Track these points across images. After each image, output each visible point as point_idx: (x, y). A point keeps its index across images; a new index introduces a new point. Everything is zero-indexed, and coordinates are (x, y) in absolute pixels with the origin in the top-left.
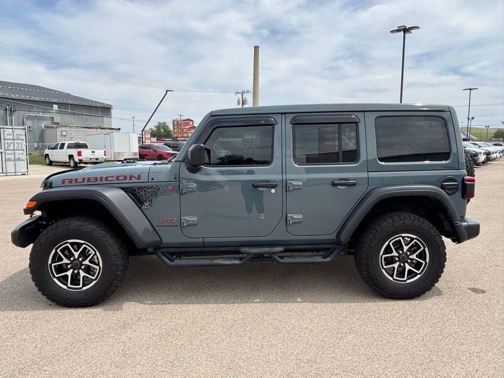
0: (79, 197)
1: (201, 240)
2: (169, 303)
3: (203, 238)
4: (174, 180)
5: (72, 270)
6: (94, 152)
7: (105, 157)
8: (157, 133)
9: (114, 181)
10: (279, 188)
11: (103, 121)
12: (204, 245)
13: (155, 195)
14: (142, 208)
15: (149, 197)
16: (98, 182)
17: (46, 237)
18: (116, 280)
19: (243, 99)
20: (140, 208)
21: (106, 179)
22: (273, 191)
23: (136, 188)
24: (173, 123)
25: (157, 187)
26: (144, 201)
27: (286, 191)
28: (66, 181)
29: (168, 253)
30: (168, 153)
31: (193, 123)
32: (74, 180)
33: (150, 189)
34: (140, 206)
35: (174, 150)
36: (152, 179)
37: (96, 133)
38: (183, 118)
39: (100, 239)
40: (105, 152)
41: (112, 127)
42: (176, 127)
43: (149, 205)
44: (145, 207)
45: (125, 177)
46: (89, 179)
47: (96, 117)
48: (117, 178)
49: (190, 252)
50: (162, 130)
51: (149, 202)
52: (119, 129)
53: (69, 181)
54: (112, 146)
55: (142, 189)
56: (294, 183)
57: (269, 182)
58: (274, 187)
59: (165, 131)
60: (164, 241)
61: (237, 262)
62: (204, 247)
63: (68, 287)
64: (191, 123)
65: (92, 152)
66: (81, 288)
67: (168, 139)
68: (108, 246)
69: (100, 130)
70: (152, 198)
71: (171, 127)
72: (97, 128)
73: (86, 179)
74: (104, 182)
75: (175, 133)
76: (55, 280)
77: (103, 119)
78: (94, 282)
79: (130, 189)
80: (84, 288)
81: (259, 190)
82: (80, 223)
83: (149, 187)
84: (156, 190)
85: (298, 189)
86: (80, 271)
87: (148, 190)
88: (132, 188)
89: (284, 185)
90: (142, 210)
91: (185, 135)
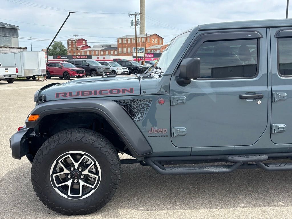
0: (82, 110)
1: (189, 149)
2: (161, 209)
3: (191, 147)
4: (165, 93)
5: (71, 180)
6: (7, 69)
7: (17, 74)
8: (54, 51)
9: (107, 94)
10: (265, 100)
11: (10, 41)
12: (191, 154)
13: (146, 108)
14: (135, 119)
15: (141, 109)
16: (93, 96)
17: (48, 148)
18: (114, 189)
19: (136, 20)
20: (133, 119)
21: (100, 92)
22: (259, 102)
23: (129, 101)
24: (68, 42)
25: (149, 100)
26: (136, 113)
27: (272, 102)
28: (60, 95)
29: (158, 162)
30: (73, 70)
31: (86, 42)
32: (68, 94)
33: (142, 102)
34: (132, 118)
35: (77, 67)
36: (144, 92)
37: (5, 52)
38: (78, 38)
39: (100, 149)
40: (17, 69)
41: (20, 47)
42: (70, 46)
43: (141, 116)
44: (138, 119)
45: (119, 91)
46: (83, 93)
47: (5, 38)
48: (111, 92)
49: (173, 161)
50: (58, 49)
51: (141, 113)
52: (26, 48)
53: (63, 94)
54: (22, 64)
55: (134, 102)
56: (280, 94)
57: (256, 94)
58: (260, 98)
59: (61, 50)
60: (154, 151)
61: (226, 170)
62: (191, 155)
63: (69, 196)
64: (84, 43)
65: (6, 69)
66: (81, 197)
67: (64, 58)
68: (108, 156)
69: (8, 49)
70: (144, 110)
71: (66, 47)
72: (6, 48)
73: (80, 93)
74: (98, 95)
75: (70, 52)
76: (56, 190)
77: (11, 39)
78: (94, 191)
79: (123, 101)
80: (84, 197)
81: (246, 101)
82: (81, 134)
83: (141, 100)
84: (147, 103)
85: (283, 99)
86: (80, 180)
87: (140, 103)
88: (125, 101)
89: (270, 96)
90: (134, 122)
91: (79, 54)
